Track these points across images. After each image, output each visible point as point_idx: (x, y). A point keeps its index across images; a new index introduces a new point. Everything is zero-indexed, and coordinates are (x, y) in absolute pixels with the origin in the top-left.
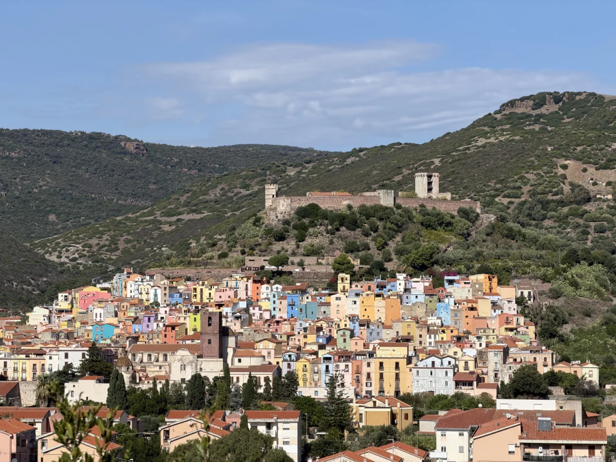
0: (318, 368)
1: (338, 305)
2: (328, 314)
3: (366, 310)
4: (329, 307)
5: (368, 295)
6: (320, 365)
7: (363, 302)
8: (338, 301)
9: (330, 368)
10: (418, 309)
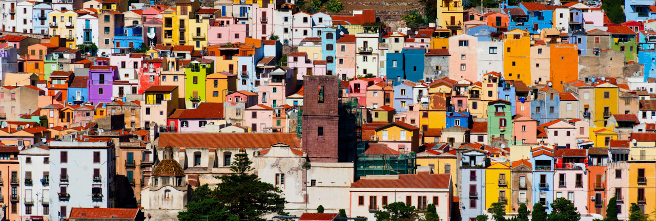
0: (527, 179)
1: (463, 56)
2: (443, 72)
3: (514, 64)
4: (447, 58)
5: (517, 37)
6: (529, 175)
7: (509, 49)
8: (463, 48)
9: (549, 180)
10: (611, 62)
